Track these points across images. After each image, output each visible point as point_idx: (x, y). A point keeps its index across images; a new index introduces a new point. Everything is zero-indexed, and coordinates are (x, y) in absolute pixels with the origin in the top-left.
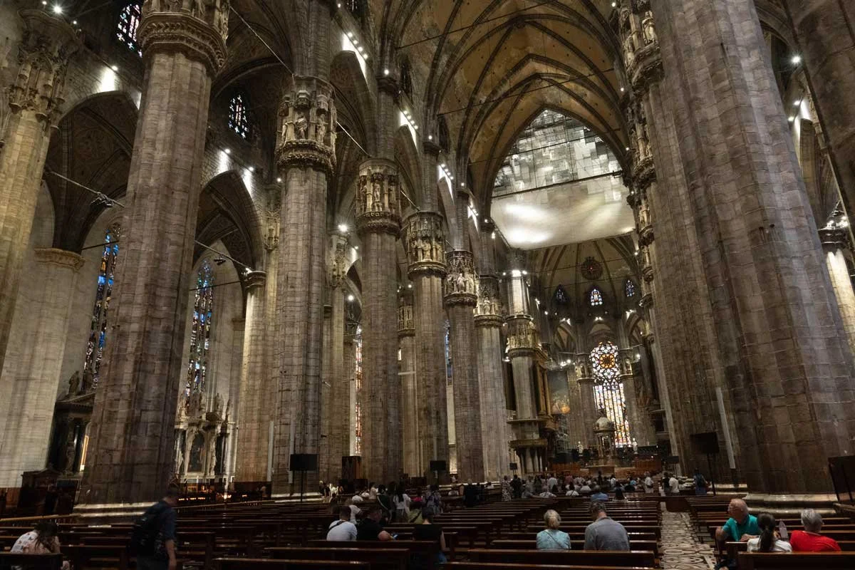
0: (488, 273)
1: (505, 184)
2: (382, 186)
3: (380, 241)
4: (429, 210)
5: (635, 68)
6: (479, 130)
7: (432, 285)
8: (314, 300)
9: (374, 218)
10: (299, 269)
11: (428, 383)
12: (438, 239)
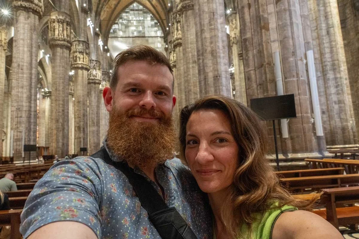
0: (105, 70)
1: (115, 32)
2: (63, 25)
3: (61, 51)
4: (83, 40)
5: (179, 3)
6: (106, 5)
7: (83, 74)
8: (33, 77)
9: (59, 40)
10: (25, 61)
11: (80, 116)
12: (87, 54)
